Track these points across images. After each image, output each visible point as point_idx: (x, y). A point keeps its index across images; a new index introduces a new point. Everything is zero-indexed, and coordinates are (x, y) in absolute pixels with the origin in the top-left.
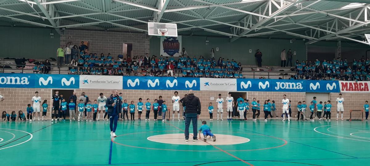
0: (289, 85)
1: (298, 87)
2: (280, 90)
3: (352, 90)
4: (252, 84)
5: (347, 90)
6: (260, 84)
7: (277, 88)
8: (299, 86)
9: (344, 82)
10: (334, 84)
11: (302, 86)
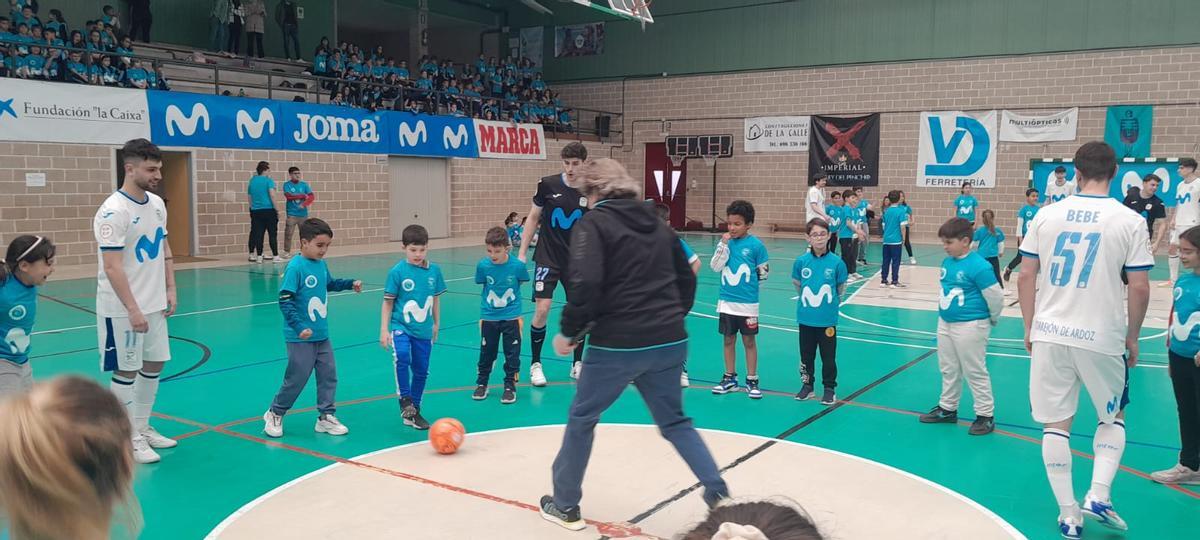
0: (339, 126)
1: (364, 133)
2: (312, 144)
3: (505, 151)
4: (210, 117)
5: (492, 150)
6: (243, 117)
7: (301, 138)
8: (368, 131)
9: (487, 124)
10: (462, 129)
11: (377, 132)
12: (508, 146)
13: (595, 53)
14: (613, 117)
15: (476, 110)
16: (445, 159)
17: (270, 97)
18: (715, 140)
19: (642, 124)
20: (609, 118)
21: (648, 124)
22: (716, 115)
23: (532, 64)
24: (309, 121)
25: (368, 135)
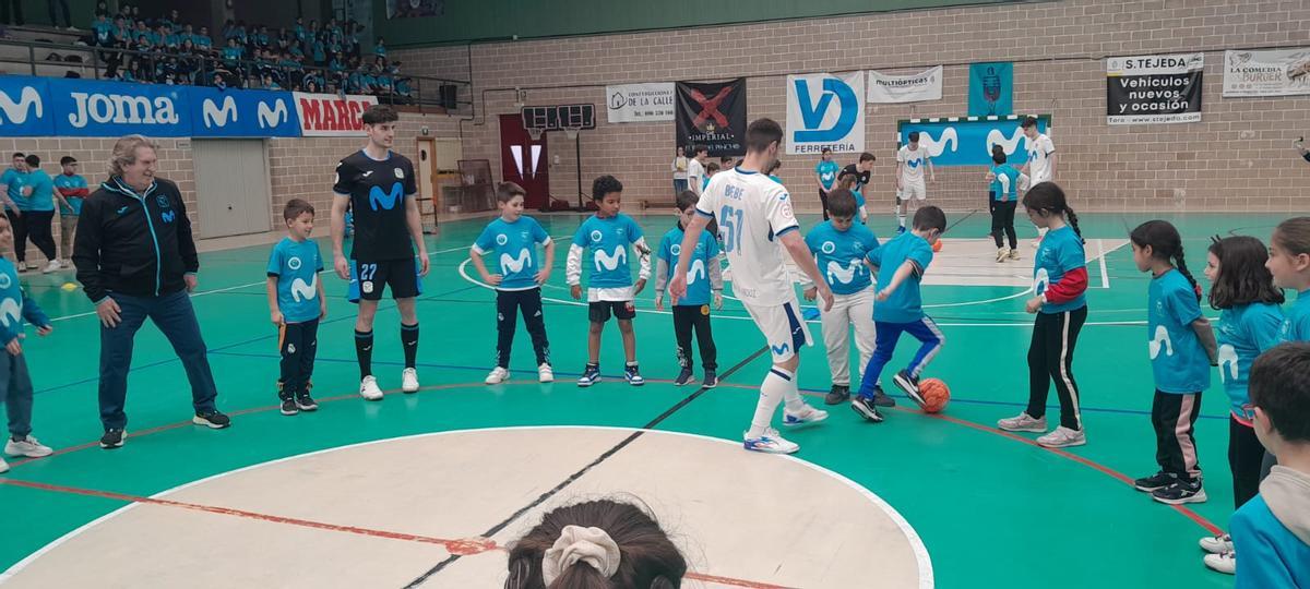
0: (126, 105)
1: (159, 114)
2: (93, 129)
5: (318, 127)
7: (79, 120)
8: (164, 110)
9: (309, 97)
10: (280, 104)
11: (175, 112)
12: (337, 121)
13: (433, 14)
14: (460, 87)
15: (295, 81)
16: (262, 140)
17: (34, 73)
18: (575, 110)
19: (493, 93)
20: (455, 87)
21: (500, 93)
22: (575, 82)
23: (360, 29)
24: (87, 101)
25: (165, 115)
